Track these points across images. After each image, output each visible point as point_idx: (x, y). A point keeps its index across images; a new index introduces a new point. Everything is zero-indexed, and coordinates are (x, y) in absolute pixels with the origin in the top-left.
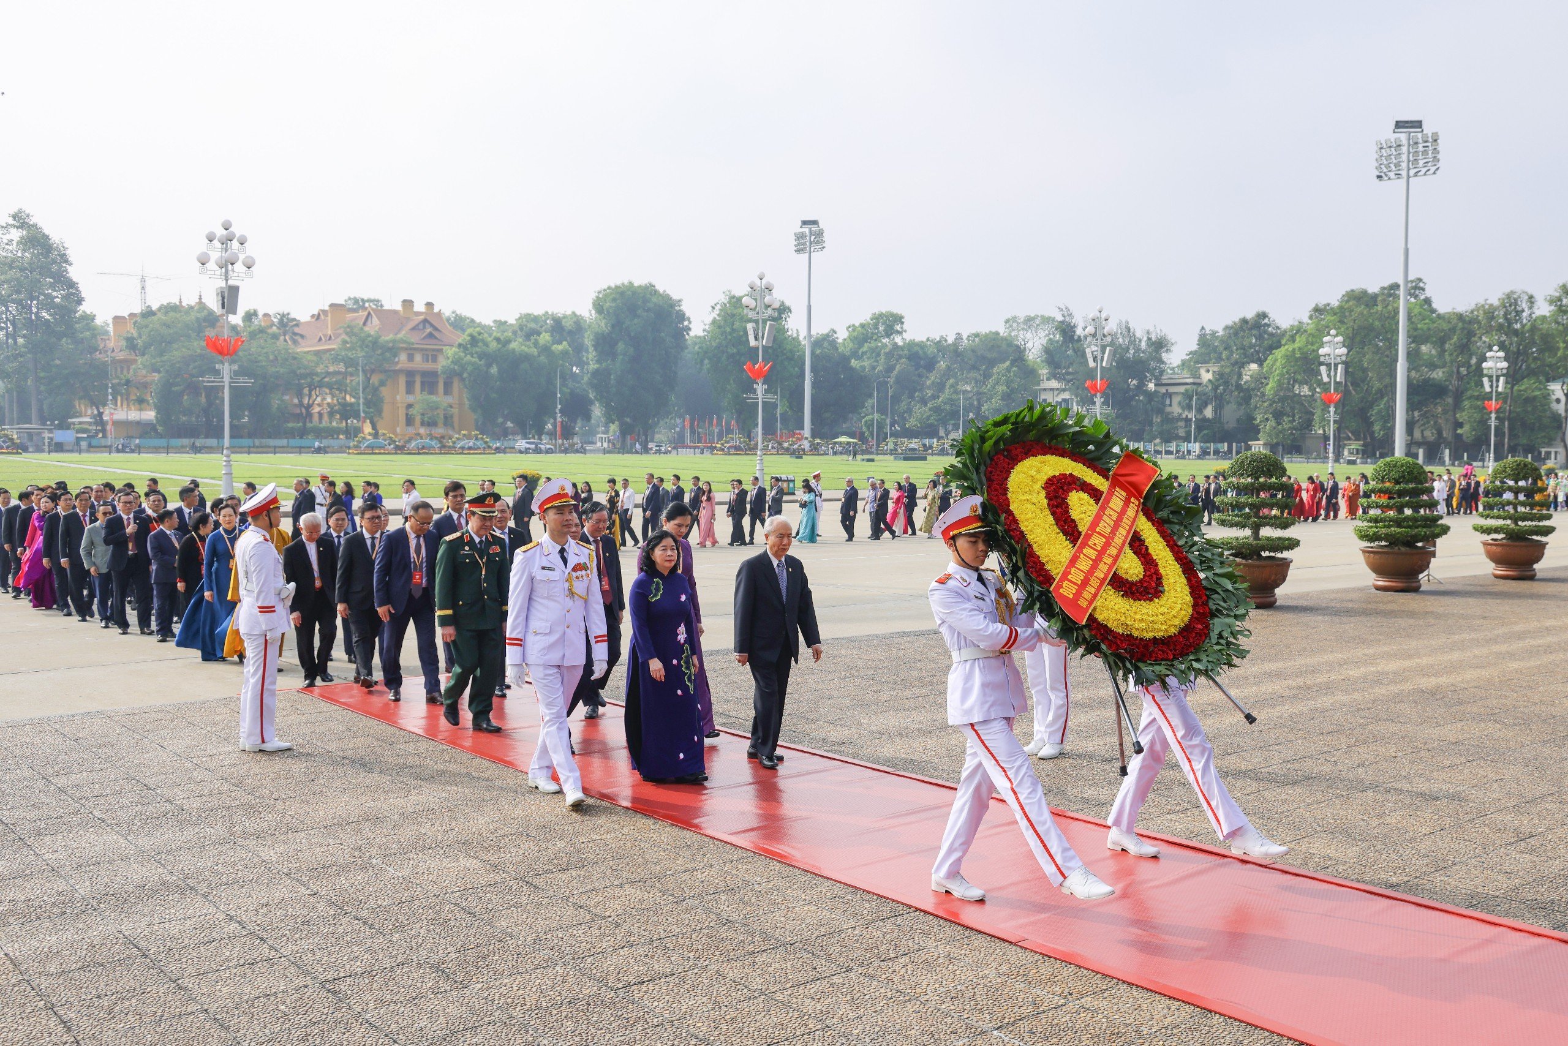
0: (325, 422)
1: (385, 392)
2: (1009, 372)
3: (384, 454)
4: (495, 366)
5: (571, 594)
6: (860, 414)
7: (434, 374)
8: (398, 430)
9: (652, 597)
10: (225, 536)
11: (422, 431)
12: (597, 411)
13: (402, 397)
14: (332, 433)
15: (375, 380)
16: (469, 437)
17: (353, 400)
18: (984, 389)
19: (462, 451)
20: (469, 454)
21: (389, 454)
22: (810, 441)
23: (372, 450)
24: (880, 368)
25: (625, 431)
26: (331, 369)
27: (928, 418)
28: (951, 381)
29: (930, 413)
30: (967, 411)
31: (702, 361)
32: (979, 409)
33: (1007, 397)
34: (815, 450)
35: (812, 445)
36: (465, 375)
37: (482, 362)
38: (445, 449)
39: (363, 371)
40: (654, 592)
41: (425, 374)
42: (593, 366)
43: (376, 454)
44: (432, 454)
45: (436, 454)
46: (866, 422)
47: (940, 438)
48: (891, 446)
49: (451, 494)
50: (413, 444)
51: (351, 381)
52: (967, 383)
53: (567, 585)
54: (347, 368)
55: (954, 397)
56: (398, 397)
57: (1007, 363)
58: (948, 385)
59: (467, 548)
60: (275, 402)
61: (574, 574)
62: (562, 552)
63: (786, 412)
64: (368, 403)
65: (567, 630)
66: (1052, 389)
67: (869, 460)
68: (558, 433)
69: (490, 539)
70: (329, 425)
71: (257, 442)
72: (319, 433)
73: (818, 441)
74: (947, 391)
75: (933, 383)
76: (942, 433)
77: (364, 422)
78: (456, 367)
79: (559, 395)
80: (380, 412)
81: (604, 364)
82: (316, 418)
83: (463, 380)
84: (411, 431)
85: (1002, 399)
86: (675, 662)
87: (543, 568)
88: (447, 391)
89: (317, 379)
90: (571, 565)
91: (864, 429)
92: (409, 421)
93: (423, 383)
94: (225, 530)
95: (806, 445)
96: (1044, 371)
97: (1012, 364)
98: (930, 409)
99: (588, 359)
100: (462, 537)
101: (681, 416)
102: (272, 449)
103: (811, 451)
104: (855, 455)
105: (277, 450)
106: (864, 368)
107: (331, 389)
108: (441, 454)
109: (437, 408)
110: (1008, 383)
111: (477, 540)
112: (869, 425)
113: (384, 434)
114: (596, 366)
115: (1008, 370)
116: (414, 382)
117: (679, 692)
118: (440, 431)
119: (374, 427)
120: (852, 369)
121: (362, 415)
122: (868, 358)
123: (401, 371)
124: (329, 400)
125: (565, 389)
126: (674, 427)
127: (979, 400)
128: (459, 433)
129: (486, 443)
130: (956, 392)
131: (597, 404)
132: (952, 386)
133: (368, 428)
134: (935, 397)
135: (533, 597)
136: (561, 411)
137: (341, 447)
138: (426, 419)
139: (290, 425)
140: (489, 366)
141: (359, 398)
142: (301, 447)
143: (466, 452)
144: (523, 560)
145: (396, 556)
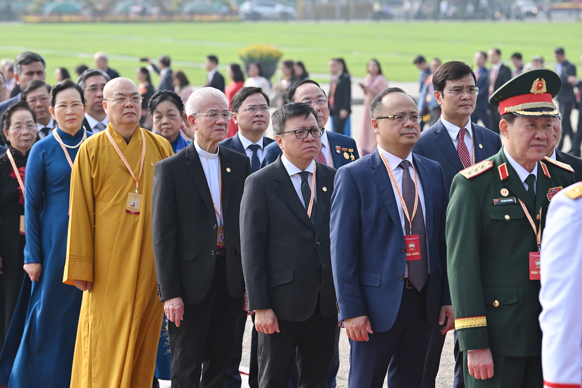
10: (64, 146)
20: (200, 22)
49: (450, 84)
59: (504, 192)
69: (546, 172)
94: (61, 133)
100: (493, 170)
111: (523, 175)
143: (197, 18)
144: (574, 215)
145: (367, 206)
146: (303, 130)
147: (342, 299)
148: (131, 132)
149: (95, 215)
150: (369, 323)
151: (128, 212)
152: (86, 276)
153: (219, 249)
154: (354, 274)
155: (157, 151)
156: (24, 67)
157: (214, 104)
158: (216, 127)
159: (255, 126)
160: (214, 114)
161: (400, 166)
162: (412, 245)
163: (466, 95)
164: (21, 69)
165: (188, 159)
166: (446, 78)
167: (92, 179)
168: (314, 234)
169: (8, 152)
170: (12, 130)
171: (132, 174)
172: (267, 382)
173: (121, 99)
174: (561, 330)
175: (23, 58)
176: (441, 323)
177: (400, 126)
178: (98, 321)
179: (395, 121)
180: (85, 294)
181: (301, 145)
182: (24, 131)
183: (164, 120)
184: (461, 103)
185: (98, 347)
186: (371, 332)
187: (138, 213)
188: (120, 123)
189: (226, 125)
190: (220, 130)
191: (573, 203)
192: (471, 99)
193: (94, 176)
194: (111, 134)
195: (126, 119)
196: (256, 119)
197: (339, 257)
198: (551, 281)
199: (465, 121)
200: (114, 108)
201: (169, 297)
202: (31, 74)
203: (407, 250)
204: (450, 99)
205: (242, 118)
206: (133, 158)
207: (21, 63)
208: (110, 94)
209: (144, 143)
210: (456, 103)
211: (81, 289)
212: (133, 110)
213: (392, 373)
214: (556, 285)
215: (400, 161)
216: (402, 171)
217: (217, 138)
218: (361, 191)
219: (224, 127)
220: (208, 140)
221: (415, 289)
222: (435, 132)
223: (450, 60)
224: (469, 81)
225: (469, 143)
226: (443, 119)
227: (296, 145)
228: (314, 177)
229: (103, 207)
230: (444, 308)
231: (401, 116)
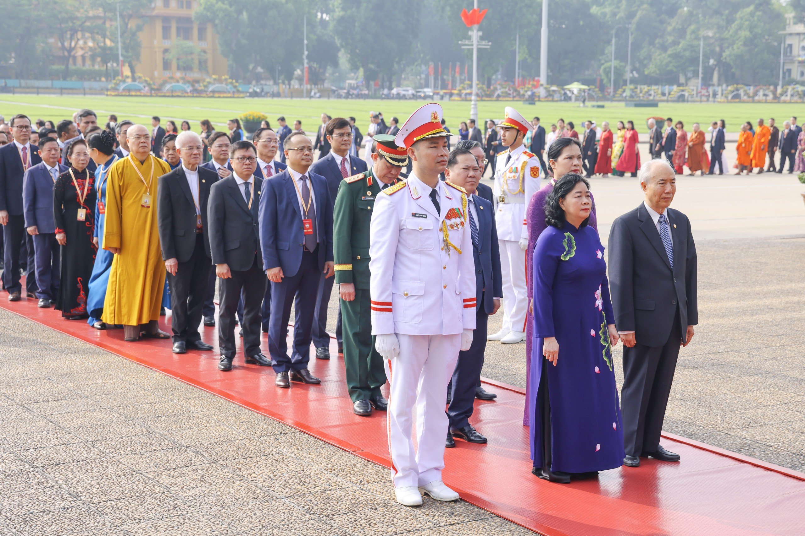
0: (88, 66)
1: (142, 37)
2: (753, 17)
3: (140, 96)
4: (245, 13)
5: (447, 246)
6: (600, 60)
7: (188, 20)
8: (156, 74)
9: (566, 255)
11: (178, 75)
12: (343, 58)
13: (159, 42)
14: (94, 76)
15: (132, 25)
16: (219, 81)
17: (113, 44)
18: (726, 35)
19: (214, 94)
20: (219, 97)
21: (145, 96)
22: (545, 88)
23: (128, 92)
24: (621, 14)
25: (369, 77)
26: (91, 14)
27: (667, 65)
28: (693, 27)
29: (669, 59)
30: (706, 57)
31: (443, 9)
32: (721, 55)
33: (749, 42)
34: (550, 96)
35: (548, 91)
36: (217, 22)
37: (233, 9)
38: (197, 93)
39: (121, 15)
40: (567, 248)
41: (180, 20)
42: (339, 13)
43: (132, 96)
44: (184, 97)
45: (188, 97)
46: (605, 69)
47: (679, 85)
48: (627, 93)
49: (336, 131)
50: (168, 87)
51: (111, 25)
52: (708, 28)
53: (441, 236)
54: (105, 12)
55: (695, 43)
56: (155, 42)
57: (752, 8)
58: (689, 31)
59: (369, 193)
60: (39, 47)
61: (449, 222)
62: (433, 195)
63: (525, 59)
64: (126, 48)
65: (444, 290)
66: (799, 34)
67: (599, 107)
68: (305, 79)
70: (91, 68)
71: (23, 83)
72: (82, 76)
73: (554, 88)
74: (688, 37)
75: (674, 29)
76: (682, 80)
77: (123, 65)
78: (209, 14)
79: (306, 42)
80: (137, 56)
81: (349, 12)
82: (79, 61)
83: (215, 26)
84: (168, 74)
85: (745, 44)
86: (593, 332)
87: (414, 215)
88: (202, 36)
89: (78, 23)
90: (444, 211)
91: (604, 76)
92: (166, 65)
93: (178, 29)
95: (542, 92)
96: (790, 15)
97: (757, 9)
98: (670, 56)
99: (333, 6)
100: (364, 180)
101: (426, 64)
102: (35, 90)
103: (546, 97)
104: (584, 102)
105: (40, 90)
106: (605, 14)
107: (92, 33)
108: (193, 97)
109: (192, 53)
110: (751, 28)
112: (607, 72)
113: (140, 78)
114: (342, 13)
115: (752, 14)
116: (170, 27)
117: (597, 369)
118: (195, 75)
119: (133, 71)
120: (591, 16)
121: (121, 58)
122: (610, 5)
123: (157, 17)
124: (90, 44)
125: (312, 36)
126: (419, 74)
127: (721, 47)
128: (210, 77)
129: (235, 87)
130: (697, 38)
131: (343, 50)
132: (693, 32)
133: (127, 72)
134: (675, 43)
135: (403, 250)
136: (308, 57)
137: (102, 90)
138: (181, 64)
139: (55, 67)
140: (240, 12)
141: (117, 42)
142: (62, 89)
143: (217, 95)
144: (389, 204)
145: (281, 202)
146: (243, 157)
147: (265, 257)
148: (144, 158)
149: (122, 208)
150: (281, 272)
151: (143, 206)
152: (116, 244)
153: (198, 229)
154: (272, 242)
155: (161, 169)
156: (83, 118)
157: (191, 142)
158: (193, 156)
159: (222, 157)
160: (191, 148)
161: (301, 179)
162: (307, 226)
163: (346, 138)
164: (81, 120)
165: (178, 175)
166: (334, 128)
167: (120, 186)
168: (252, 220)
169: (70, 170)
170: (74, 156)
171: (145, 183)
172: (224, 307)
173: (138, 138)
174: (381, 271)
175: (82, 113)
176: (325, 272)
177: (301, 154)
178: (124, 271)
179: (299, 151)
180: (116, 255)
181: (242, 166)
182: (82, 158)
183: (171, 152)
184: (343, 143)
185: (125, 288)
186: (283, 277)
187: (149, 207)
188: (137, 152)
189: (199, 154)
190: (195, 158)
191: (388, 197)
192: (349, 141)
193: (121, 184)
194: (132, 158)
195: (141, 150)
196: (222, 152)
197: (264, 232)
198: (376, 243)
199: (345, 153)
200: (133, 143)
201: (168, 257)
202: (87, 123)
203: (304, 228)
204: (336, 140)
205: (214, 151)
206: (146, 173)
207: (81, 116)
208: (131, 135)
209: (153, 165)
210: (340, 143)
211: (113, 252)
212: (146, 145)
213: (298, 300)
214: (379, 245)
215: (301, 175)
216: (302, 181)
217: (194, 163)
218: (277, 193)
219: (198, 156)
220: (189, 164)
221: (309, 251)
222: (328, 160)
223: (337, 117)
224: (348, 129)
225: (348, 166)
226: (332, 152)
227: (239, 166)
228: (253, 185)
229: (127, 203)
230: (327, 263)
231: (302, 149)
